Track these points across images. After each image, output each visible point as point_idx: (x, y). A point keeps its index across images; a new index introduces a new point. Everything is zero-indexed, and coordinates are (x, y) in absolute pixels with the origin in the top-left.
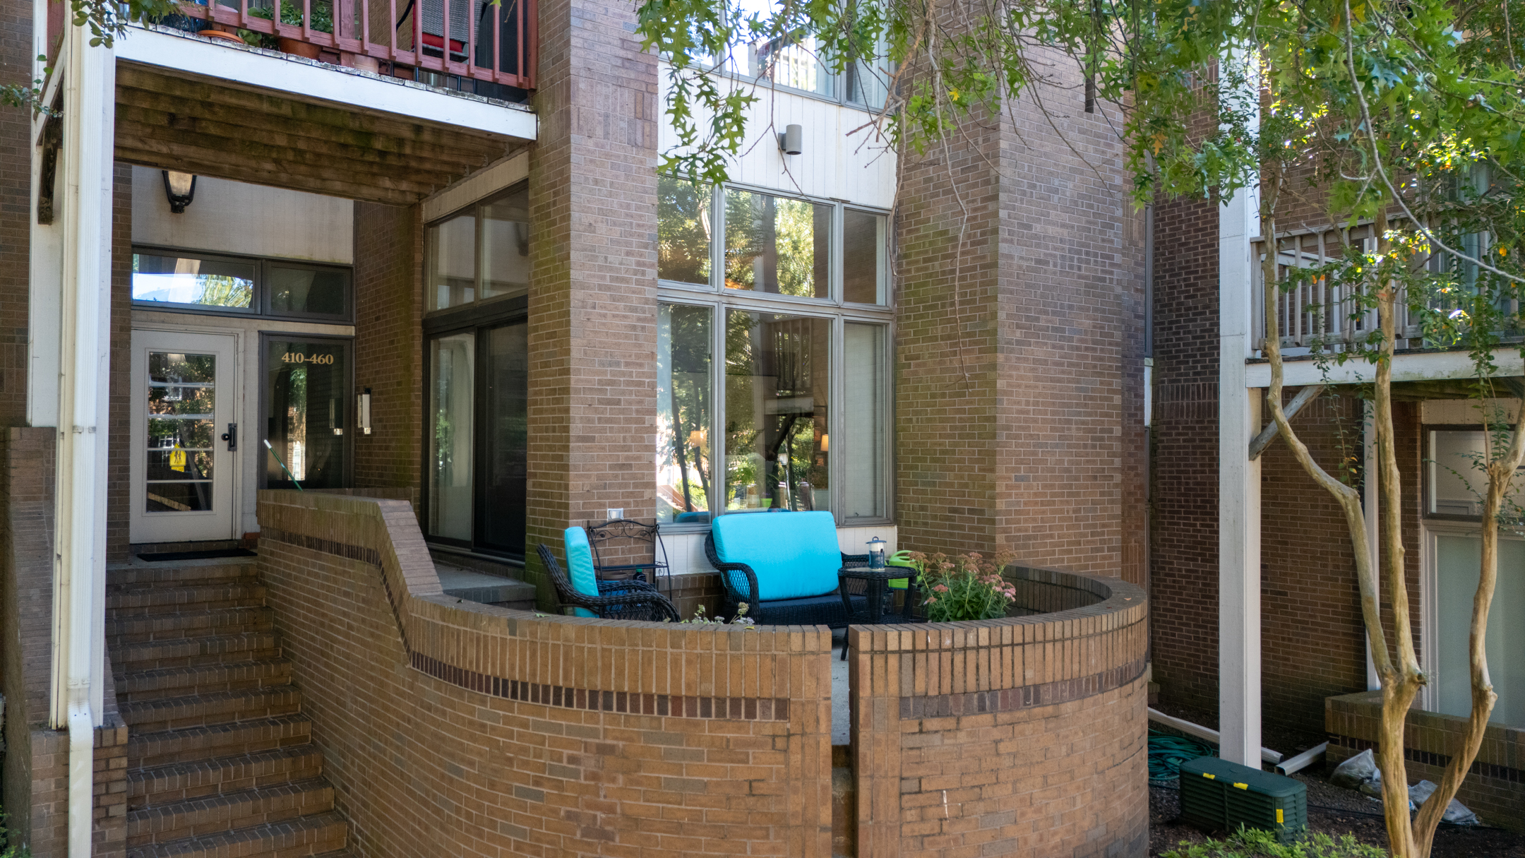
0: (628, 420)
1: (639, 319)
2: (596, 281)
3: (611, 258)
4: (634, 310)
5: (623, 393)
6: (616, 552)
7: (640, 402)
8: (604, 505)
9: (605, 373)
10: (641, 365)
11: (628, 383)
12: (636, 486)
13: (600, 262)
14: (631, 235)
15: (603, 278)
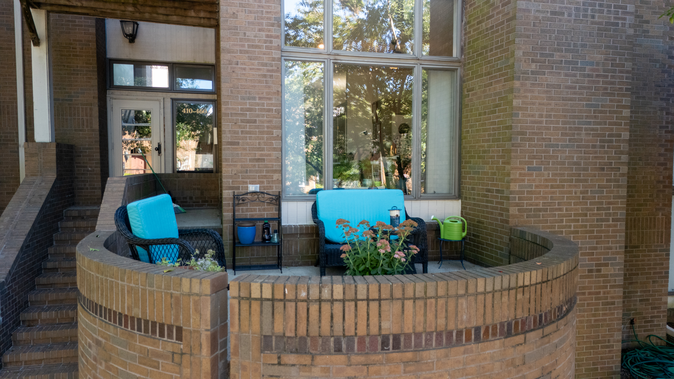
0: (261, 133)
1: (268, 71)
2: (238, 48)
3: (248, 33)
4: (266, 65)
5: (258, 116)
6: (255, 210)
7: (269, 122)
8: (246, 183)
9: (245, 104)
10: (270, 99)
11: (261, 110)
12: (267, 172)
13: (241, 36)
14: (262, 18)
15: (243, 46)
